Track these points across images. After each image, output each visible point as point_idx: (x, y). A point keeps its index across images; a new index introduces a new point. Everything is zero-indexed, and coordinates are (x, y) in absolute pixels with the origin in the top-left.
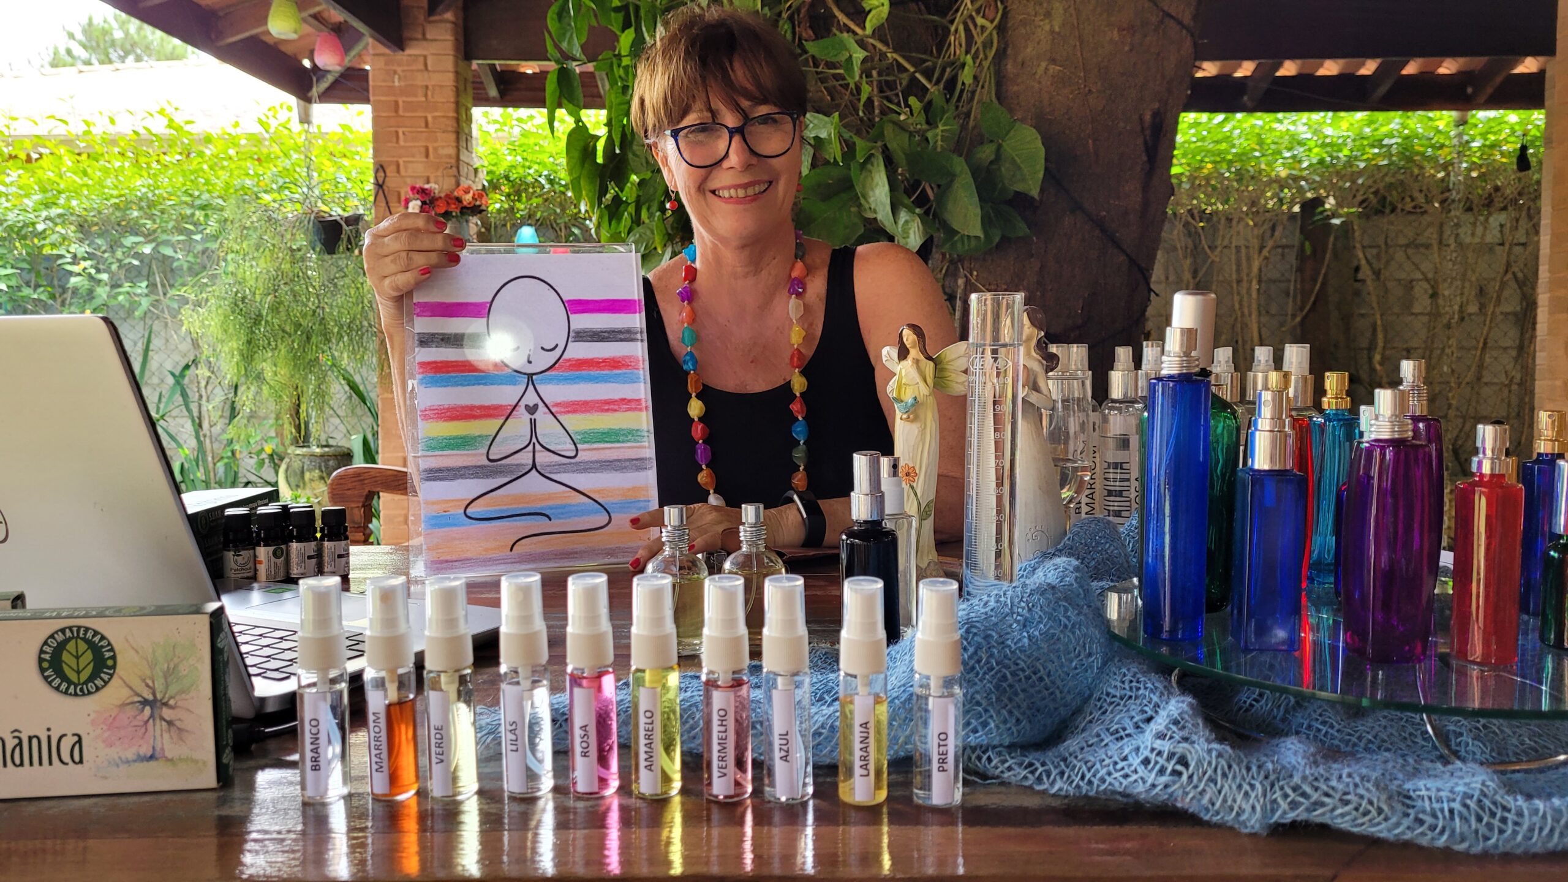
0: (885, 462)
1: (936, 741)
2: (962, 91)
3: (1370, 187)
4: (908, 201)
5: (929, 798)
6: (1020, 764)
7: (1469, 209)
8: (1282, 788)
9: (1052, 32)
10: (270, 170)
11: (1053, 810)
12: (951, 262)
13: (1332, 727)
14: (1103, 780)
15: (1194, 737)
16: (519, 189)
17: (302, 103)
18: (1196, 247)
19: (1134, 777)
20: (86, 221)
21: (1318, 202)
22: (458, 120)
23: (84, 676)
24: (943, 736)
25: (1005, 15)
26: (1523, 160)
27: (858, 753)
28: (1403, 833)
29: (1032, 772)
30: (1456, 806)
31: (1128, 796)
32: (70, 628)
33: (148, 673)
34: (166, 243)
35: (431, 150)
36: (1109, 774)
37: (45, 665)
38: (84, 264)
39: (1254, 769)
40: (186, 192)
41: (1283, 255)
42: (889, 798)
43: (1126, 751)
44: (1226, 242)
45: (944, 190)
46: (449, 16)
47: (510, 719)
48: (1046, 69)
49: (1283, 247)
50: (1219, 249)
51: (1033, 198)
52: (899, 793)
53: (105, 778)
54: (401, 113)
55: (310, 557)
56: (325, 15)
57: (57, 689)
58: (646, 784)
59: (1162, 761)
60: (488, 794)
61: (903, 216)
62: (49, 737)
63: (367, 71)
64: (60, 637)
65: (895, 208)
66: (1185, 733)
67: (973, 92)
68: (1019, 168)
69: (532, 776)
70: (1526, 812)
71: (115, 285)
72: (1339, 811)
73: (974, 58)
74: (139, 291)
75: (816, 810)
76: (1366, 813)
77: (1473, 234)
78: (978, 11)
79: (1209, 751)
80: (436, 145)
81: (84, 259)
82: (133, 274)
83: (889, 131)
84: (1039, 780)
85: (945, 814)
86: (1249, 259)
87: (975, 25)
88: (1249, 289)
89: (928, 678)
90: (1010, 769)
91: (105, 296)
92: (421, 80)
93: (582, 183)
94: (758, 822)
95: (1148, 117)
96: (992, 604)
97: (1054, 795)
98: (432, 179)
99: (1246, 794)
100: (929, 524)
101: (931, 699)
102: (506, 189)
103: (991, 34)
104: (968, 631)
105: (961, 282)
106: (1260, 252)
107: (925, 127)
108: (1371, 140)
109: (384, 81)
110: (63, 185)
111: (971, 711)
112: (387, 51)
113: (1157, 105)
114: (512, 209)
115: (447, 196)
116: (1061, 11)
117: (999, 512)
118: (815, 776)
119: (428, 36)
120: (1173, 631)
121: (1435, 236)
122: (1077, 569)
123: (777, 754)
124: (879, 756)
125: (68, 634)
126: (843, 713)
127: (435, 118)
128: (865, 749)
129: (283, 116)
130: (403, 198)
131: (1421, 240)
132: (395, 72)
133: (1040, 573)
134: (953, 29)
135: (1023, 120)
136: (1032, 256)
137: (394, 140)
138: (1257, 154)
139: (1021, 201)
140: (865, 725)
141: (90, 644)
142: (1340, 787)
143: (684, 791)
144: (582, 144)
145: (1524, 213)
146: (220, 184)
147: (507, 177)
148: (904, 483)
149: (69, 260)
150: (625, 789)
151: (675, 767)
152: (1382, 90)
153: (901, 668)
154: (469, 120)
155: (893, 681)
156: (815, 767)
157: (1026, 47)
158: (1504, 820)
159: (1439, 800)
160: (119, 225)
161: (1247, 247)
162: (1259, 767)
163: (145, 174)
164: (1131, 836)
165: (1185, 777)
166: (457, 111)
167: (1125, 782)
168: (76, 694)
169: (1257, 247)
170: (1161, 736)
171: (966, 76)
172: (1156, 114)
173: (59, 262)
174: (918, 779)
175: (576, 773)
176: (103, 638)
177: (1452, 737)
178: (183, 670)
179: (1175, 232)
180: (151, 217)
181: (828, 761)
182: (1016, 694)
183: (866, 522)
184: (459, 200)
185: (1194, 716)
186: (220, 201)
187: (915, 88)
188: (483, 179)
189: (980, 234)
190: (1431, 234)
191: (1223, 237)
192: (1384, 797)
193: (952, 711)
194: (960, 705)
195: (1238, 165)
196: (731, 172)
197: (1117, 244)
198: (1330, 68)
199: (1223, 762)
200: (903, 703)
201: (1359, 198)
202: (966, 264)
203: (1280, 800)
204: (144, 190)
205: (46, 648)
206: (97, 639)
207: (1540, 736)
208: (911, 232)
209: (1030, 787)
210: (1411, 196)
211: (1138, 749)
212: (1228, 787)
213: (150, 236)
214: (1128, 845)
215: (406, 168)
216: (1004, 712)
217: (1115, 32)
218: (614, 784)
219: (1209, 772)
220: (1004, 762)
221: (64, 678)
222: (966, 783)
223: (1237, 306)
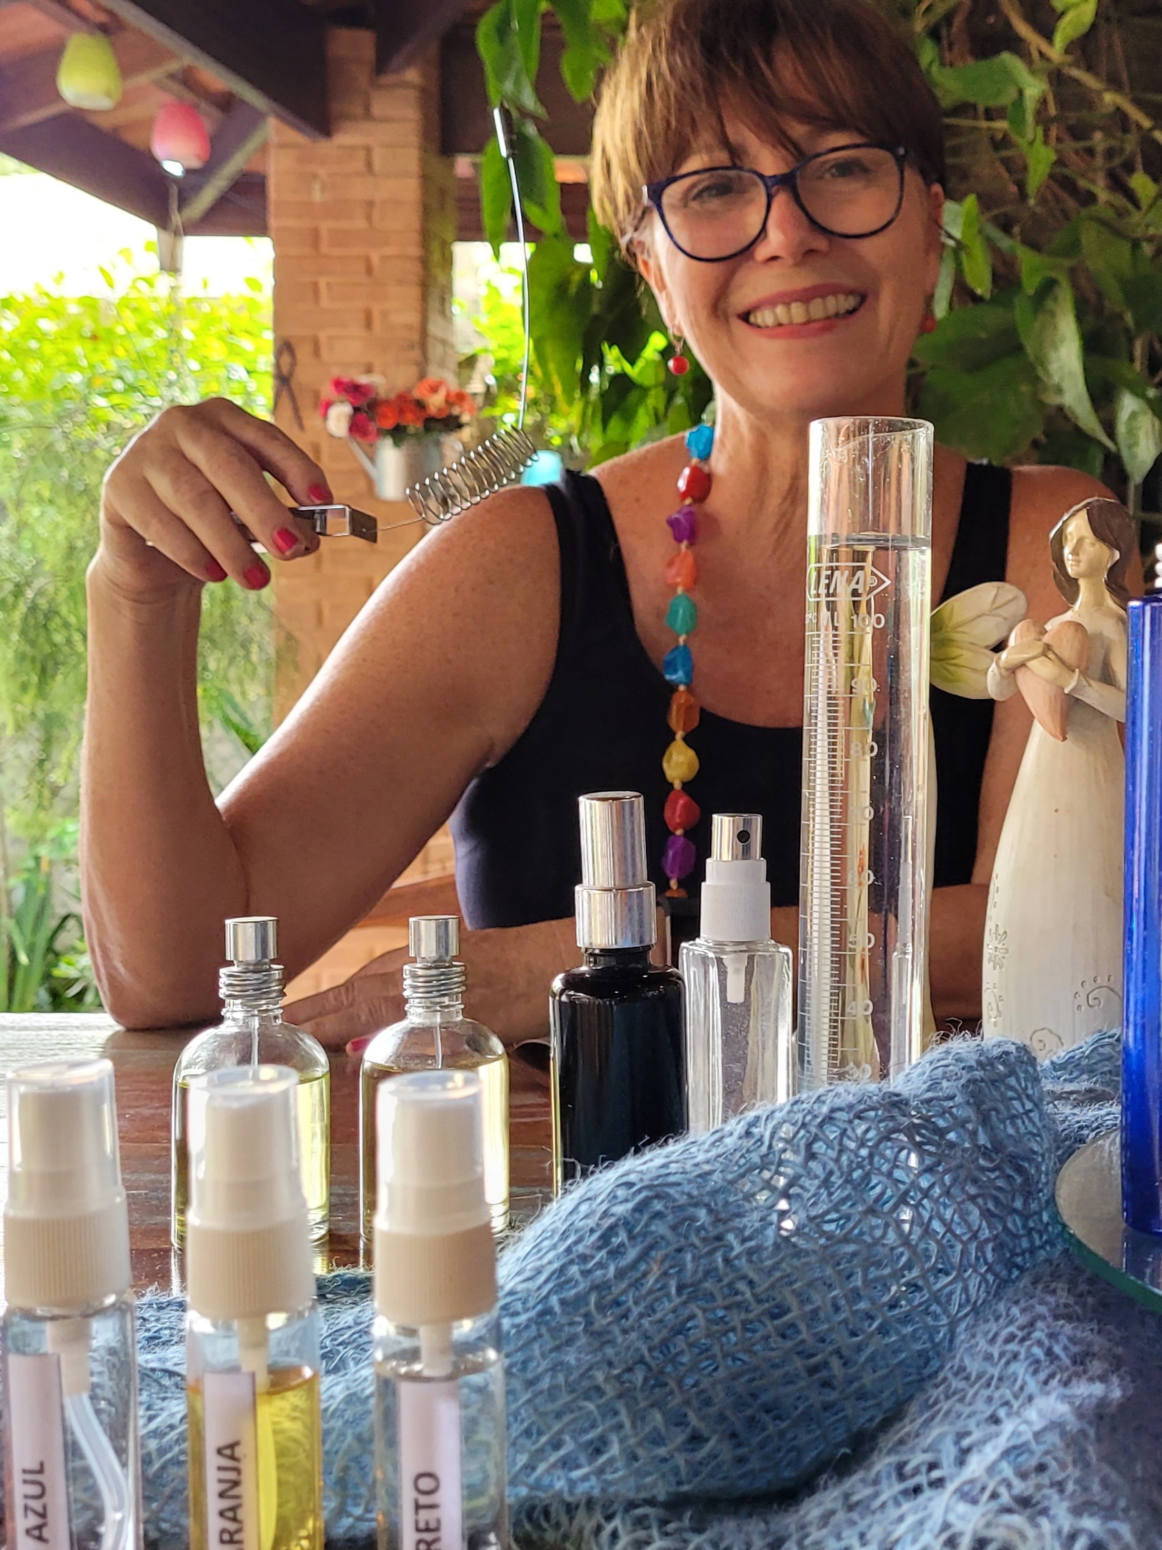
17: (165, 235)
22: (427, 265)
35: (376, 316)
46: (412, 75)
54: (324, 248)
56: (194, 77)
63: (267, 176)
80: (385, 306)
98: (375, 367)
109: (294, 193)
112: (303, 139)
115: (400, 397)
119: (375, 112)
130: (320, 400)
132: (315, 176)
137: (311, 297)
144: (554, 275)
154: (448, 264)
166: (427, 249)
184: (420, 405)
215: (330, 347)
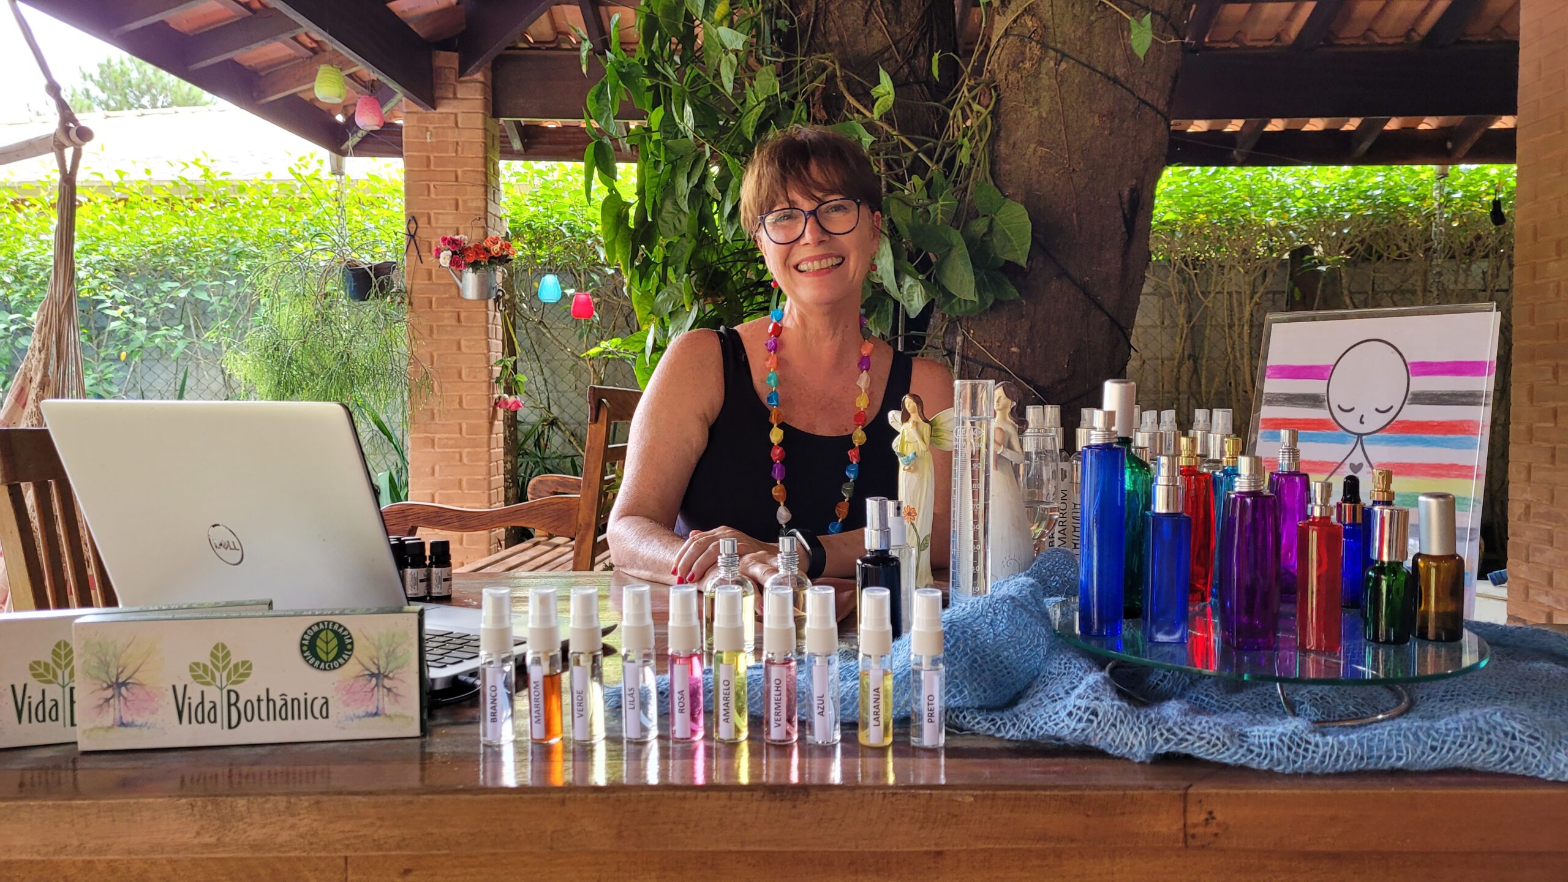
0: (891, 505)
1: (926, 701)
2: (960, 167)
3: (1357, 236)
4: (910, 267)
5: (921, 742)
6: (986, 720)
7: (1453, 257)
8: (1160, 730)
9: (1040, 117)
10: (302, 218)
11: (1008, 750)
12: (951, 321)
13: (1212, 698)
14: (1041, 728)
15: (1102, 697)
16: (540, 237)
17: (334, 155)
18: (1190, 293)
19: (1062, 724)
20: (123, 266)
21: (1307, 250)
22: (486, 174)
23: (331, 656)
24: (930, 697)
25: (998, 101)
26: (1497, 214)
27: (872, 710)
28: (1239, 759)
29: (994, 725)
30: (1275, 740)
31: (1059, 739)
32: (323, 623)
33: (375, 654)
34: (202, 288)
35: (460, 202)
36: (1046, 723)
37: (305, 648)
38: (122, 309)
39: (1142, 717)
40: (221, 239)
41: (1274, 301)
42: (894, 743)
43: (1058, 708)
44: (1218, 289)
45: (944, 258)
46: (479, 76)
47: (629, 686)
48: (1035, 151)
49: (1274, 293)
50: (1212, 295)
51: (1022, 268)
52: (901, 739)
53: (343, 728)
54: (432, 167)
55: (421, 581)
56: (360, 74)
57: (312, 665)
58: (723, 732)
59: (1080, 713)
60: (613, 739)
61: (908, 281)
62: (306, 700)
63: (400, 127)
64: (316, 629)
65: (898, 274)
66: (1097, 695)
67: (970, 170)
68: (1010, 240)
69: (644, 729)
70: (1321, 745)
71: (151, 328)
72: (1197, 745)
73: (970, 141)
74: (175, 333)
75: (843, 749)
76: (1215, 745)
77: (1456, 282)
78: (974, 99)
79: (1112, 706)
80: (466, 197)
81: (124, 304)
82: (169, 319)
83: (894, 206)
84: (999, 730)
85: (933, 752)
86: (1240, 304)
87: (972, 111)
88: (1240, 335)
89: (921, 657)
90: (978, 723)
91: (143, 339)
92: (451, 136)
93: (617, 246)
94: (802, 755)
95: (1126, 193)
96: (968, 609)
97: (1009, 740)
98: (461, 231)
99: (1136, 733)
100: (926, 554)
101: (923, 673)
102: (528, 236)
103: (985, 118)
104: (950, 628)
105: (959, 339)
106: (1252, 298)
107: (926, 201)
108: (1356, 192)
109: (417, 137)
110: (102, 233)
111: (951, 683)
112: (420, 109)
113: (1134, 182)
114: (534, 256)
115: (476, 246)
116: (1048, 99)
117: (975, 543)
118: (842, 730)
119: (459, 96)
120: (1100, 630)
121: (1419, 283)
122: (1032, 585)
123: (816, 711)
124: (887, 713)
125: (321, 626)
126: (862, 684)
127: (464, 172)
128: (877, 707)
129: (313, 166)
130: (434, 248)
131: (1407, 286)
132: (427, 129)
133: (1005, 588)
134: (951, 114)
135: (1012, 197)
136: (1023, 316)
137: (426, 193)
138: (1248, 204)
139: (1011, 268)
140: (877, 690)
141: (336, 633)
142: (1199, 728)
143: (749, 738)
144: (616, 210)
145: (1505, 262)
146: (254, 231)
147: (529, 226)
148: (906, 522)
149: (109, 305)
150: (708, 737)
151: (743, 723)
152: (1365, 146)
153: (902, 655)
154: (497, 173)
155: (896, 664)
156: (842, 724)
157: (1017, 130)
158: (1306, 750)
159: (1265, 737)
160: (156, 271)
161: (1239, 293)
162: (1146, 716)
163: (182, 223)
164: (1057, 765)
165: (1095, 724)
166: (486, 166)
167: (1056, 729)
168: (325, 669)
169: (1248, 292)
170: (1080, 697)
171: (964, 157)
172: (1133, 190)
173: (100, 307)
174: (912, 731)
175: (675, 728)
176: (345, 629)
177: (1297, 704)
178: (399, 652)
179: (1170, 279)
180: (188, 263)
181: (850, 719)
182: (984, 671)
183: (876, 551)
184: (487, 250)
185: (1105, 684)
186: (254, 248)
187: (917, 168)
188: (507, 225)
189: (976, 299)
190: (1416, 281)
191: (1216, 283)
192: (1227, 735)
193: (936, 679)
194: (943, 680)
195: (1229, 215)
196: (807, 248)
197: (1100, 307)
198: (1316, 125)
199: (1121, 713)
200: (905, 677)
201: (1346, 246)
202: (964, 323)
203: (1158, 738)
204: (181, 238)
205: (306, 637)
206: (341, 630)
207: (1362, 705)
208: (915, 295)
209: (992, 736)
210: (1397, 245)
211: (1065, 707)
212: (1124, 729)
213: (185, 281)
214: (1056, 769)
215: (437, 219)
216: (975, 684)
217: (1096, 118)
218: (701, 734)
219: (1112, 720)
220: (974, 718)
221: (318, 658)
222: (947, 733)
223: (1229, 350)
